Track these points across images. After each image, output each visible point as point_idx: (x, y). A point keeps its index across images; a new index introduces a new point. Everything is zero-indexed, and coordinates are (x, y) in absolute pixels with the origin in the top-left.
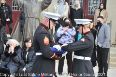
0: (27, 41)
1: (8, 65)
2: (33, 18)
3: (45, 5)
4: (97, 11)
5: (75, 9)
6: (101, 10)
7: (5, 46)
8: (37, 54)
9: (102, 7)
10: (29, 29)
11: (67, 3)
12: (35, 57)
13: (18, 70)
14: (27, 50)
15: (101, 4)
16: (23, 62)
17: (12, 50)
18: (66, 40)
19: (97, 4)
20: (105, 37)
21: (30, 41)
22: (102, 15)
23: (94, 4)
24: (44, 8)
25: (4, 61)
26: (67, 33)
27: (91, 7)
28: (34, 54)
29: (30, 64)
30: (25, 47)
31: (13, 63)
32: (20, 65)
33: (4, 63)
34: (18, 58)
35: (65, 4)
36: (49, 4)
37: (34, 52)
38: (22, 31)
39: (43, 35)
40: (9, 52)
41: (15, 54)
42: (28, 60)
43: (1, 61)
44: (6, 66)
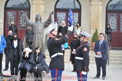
0: (37, 49)
3: (47, 24)
4: (76, 28)
6: (78, 27)
10: (37, 41)
13: (32, 68)
16: (35, 63)
17: (27, 55)
21: (39, 49)
25: (22, 62)
30: (36, 53)
33: (23, 64)
34: (32, 60)
35: (55, 23)
41: (29, 58)
42: (38, 62)
43: (20, 62)
44: (24, 66)
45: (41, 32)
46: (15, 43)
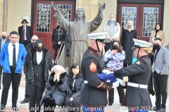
0: (74, 67)
1: (53, 95)
2: (80, 41)
3: (94, 26)
4: (153, 33)
5: (128, 31)
6: (157, 31)
7: (50, 73)
8: (86, 82)
9: (158, 27)
10: (76, 53)
11: (118, 24)
12: (83, 85)
13: (65, 99)
14: (74, 77)
15: (156, 24)
16: (70, 91)
17: (57, 78)
18: (113, 65)
19: (152, 24)
20: (164, 62)
21: (78, 67)
22: (158, 37)
23: (149, 24)
24: (92, 29)
25: (48, 90)
26: (114, 58)
27: (146, 27)
28: (83, 82)
29: (78, 93)
30: (72, 74)
31: (59, 92)
32: (67, 94)
33: (49, 92)
34: (65, 86)
35: (116, 25)
36: (99, 25)
37: (82, 79)
38: (68, 56)
39: (89, 60)
40: (55, 80)
41: (61, 82)
42: (75, 89)
43: (46, 90)
44: (51, 95)
45: (84, 38)
46: (39, 57)
